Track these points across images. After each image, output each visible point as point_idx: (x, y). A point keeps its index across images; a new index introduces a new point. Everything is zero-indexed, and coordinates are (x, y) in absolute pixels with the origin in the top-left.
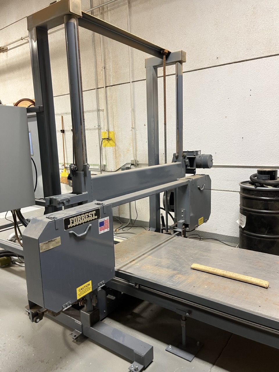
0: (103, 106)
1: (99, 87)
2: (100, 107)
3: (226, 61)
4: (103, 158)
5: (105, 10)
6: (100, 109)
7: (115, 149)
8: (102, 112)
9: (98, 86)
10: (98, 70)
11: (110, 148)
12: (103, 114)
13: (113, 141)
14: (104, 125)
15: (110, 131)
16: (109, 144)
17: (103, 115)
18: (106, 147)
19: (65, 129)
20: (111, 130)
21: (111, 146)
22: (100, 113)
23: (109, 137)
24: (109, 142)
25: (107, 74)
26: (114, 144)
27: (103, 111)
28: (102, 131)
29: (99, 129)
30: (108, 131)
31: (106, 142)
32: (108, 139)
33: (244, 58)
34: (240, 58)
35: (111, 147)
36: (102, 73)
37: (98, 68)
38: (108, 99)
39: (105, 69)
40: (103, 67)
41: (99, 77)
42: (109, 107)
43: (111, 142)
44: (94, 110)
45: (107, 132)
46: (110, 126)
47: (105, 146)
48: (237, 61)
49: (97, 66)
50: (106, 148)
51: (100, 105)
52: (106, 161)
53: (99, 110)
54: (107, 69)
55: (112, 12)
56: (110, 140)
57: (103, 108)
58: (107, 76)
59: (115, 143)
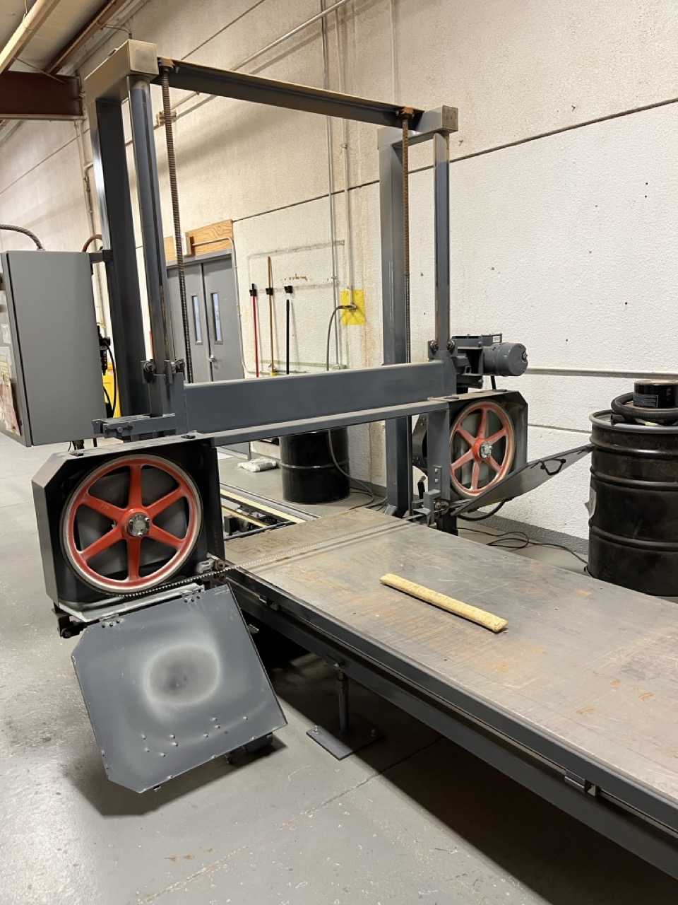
0: (342, 235)
1: (336, 190)
2: (337, 236)
3: (593, 113)
4: (343, 351)
5: (348, 14)
6: (338, 239)
7: (365, 329)
8: (341, 246)
9: (333, 189)
10: (334, 152)
11: (355, 329)
12: (343, 251)
13: (360, 311)
14: (345, 277)
15: (356, 289)
16: (353, 319)
17: (344, 253)
18: (348, 326)
19: (274, 287)
20: (358, 286)
21: (358, 322)
22: (338, 249)
23: (353, 304)
24: (353, 314)
25: (351, 160)
26: (363, 319)
27: (343, 245)
28: (341, 289)
29: (336, 285)
30: (352, 288)
31: (349, 314)
32: (352, 308)
33: (633, 104)
34: (623, 106)
35: (358, 326)
36: (343, 157)
37: (334, 148)
38: (353, 216)
39: (348, 148)
40: (344, 146)
41: (336, 169)
42: (354, 234)
43: (357, 314)
44: (327, 242)
45: (350, 291)
46: (357, 277)
47: (346, 324)
48: (618, 113)
49: (333, 144)
50: (347, 328)
51: (337, 230)
52: (348, 358)
53: (335, 243)
54: (351, 149)
55: (362, 16)
56: (355, 309)
57: (342, 239)
58: (351, 164)
59: (364, 316)
